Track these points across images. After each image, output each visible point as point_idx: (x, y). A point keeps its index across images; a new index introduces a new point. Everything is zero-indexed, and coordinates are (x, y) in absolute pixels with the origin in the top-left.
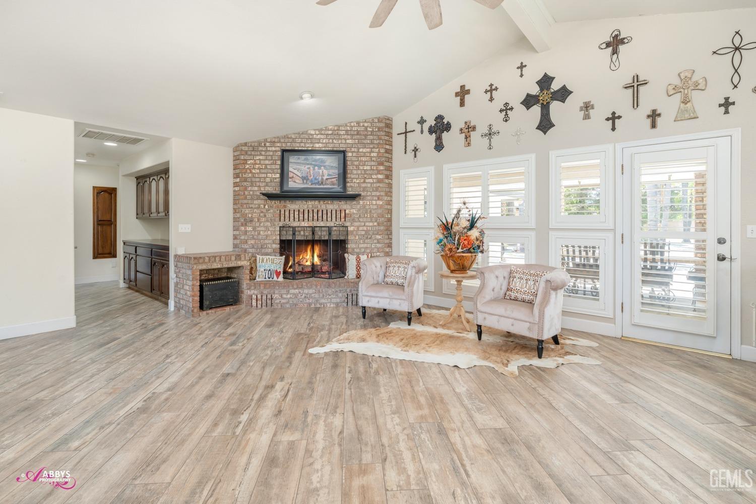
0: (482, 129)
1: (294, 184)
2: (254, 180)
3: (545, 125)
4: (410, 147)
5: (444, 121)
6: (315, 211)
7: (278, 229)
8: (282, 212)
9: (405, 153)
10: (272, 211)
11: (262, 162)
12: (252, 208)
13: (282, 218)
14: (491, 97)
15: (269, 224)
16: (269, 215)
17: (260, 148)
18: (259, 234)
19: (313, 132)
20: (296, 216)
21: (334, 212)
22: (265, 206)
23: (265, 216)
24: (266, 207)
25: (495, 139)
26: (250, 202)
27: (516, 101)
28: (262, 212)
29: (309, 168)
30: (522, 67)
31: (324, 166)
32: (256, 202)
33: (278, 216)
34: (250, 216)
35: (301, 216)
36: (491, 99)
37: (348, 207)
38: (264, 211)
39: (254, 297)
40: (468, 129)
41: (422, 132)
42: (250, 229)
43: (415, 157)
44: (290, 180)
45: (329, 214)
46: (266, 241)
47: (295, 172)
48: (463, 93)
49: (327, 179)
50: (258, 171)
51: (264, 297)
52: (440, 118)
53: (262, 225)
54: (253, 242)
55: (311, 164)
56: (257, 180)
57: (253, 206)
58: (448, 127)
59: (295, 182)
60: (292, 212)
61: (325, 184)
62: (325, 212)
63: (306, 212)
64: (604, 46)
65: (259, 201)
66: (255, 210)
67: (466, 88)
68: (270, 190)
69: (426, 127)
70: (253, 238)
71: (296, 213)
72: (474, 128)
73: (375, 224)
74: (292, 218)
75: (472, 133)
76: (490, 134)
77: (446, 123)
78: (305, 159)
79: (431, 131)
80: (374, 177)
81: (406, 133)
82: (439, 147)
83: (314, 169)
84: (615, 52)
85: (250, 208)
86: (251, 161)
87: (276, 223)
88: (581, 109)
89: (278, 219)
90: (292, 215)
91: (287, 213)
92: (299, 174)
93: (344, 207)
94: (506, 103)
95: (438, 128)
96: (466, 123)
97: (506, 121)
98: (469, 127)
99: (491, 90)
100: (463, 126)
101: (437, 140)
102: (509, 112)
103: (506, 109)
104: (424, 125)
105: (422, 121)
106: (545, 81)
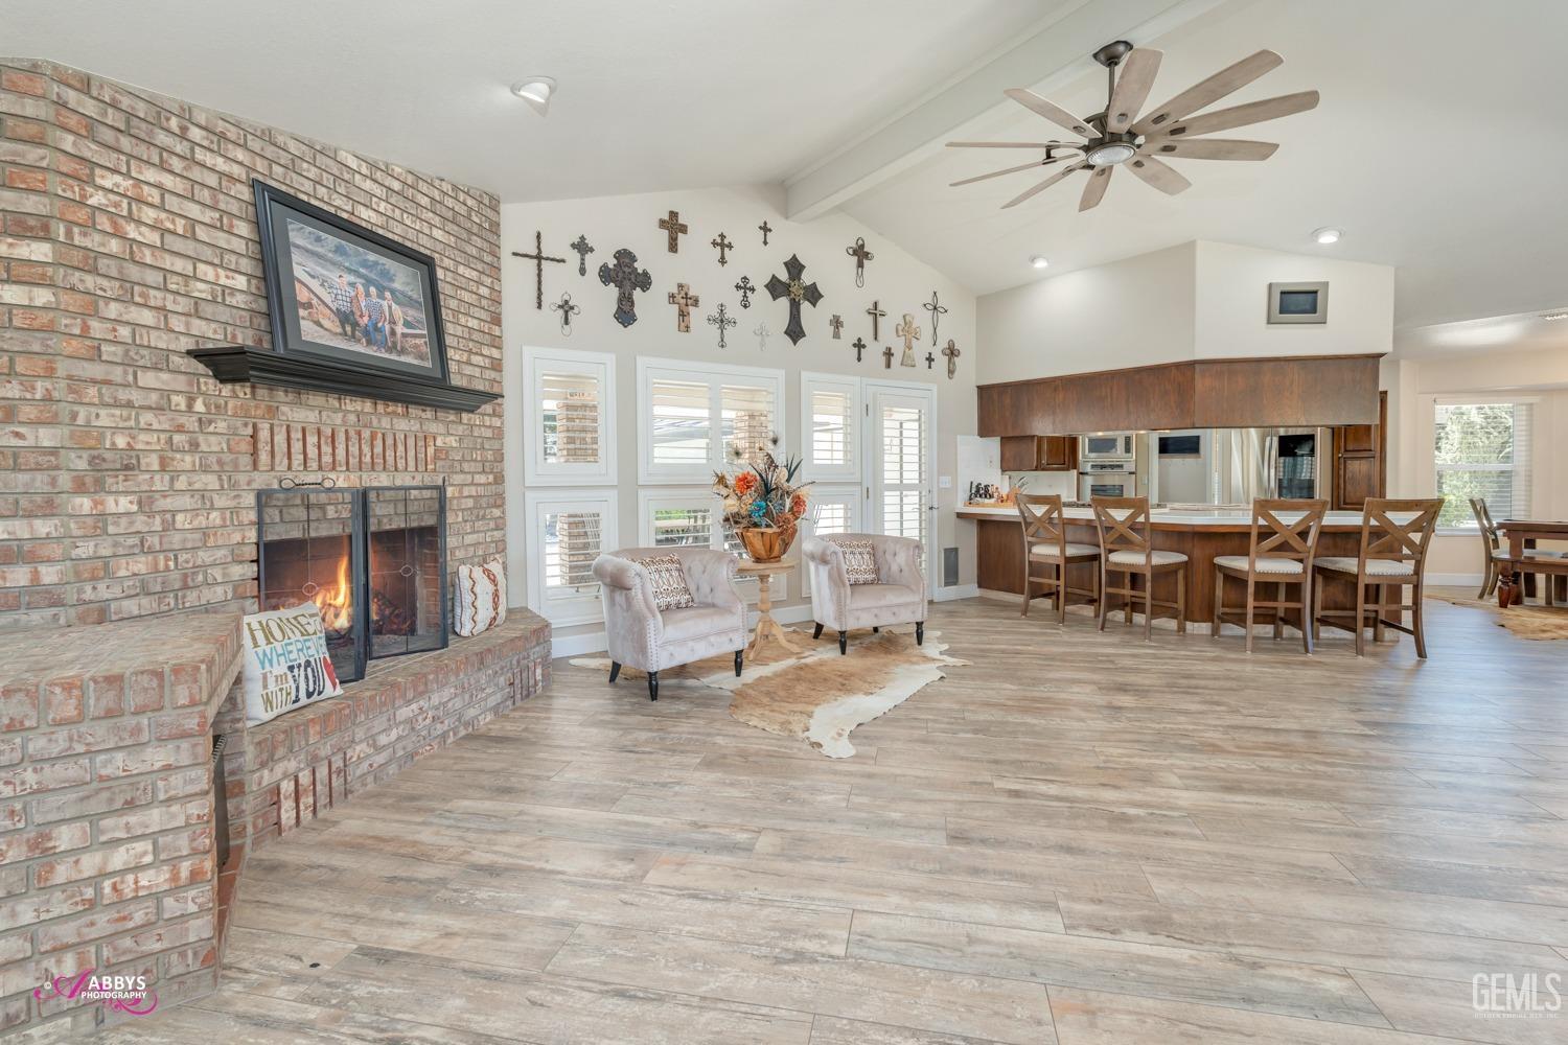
0: (708, 307)
1: (317, 332)
2: (134, 272)
3: (795, 332)
4: (552, 297)
5: (636, 265)
6: (366, 434)
7: (250, 500)
8: (264, 435)
9: (540, 306)
10: (221, 426)
11: (172, 203)
12: (129, 405)
13: (264, 457)
14: (723, 257)
15: (211, 481)
16: (211, 444)
17: (162, 138)
18: (169, 526)
19: (353, 163)
20: (312, 452)
21: (411, 442)
22: (191, 401)
23: (194, 446)
24: (199, 406)
25: (729, 330)
26: (117, 374)
27: (759, 281)
28: (180, 429)
29: (352, 285)
30: (766, 229)
31: (393, 292)
32: (148, 379)
33: (245, 446)
34: (121, 442)
35: (326, 449)
36: (723, 261)
37: (441, 428)
38: (191, 423)
39: (287, 787)
41: (583, 271)
42: (125, 504)
43: (566, 322)
44: (302, 313)
45: (401, 448)
46: (204, 556)
47: (314, 284)
48: (674, 226)
49: (404, 335)
50: (153, 238)
51: (322, 772)
52: (625, 257)
53: (181, 484)
54: (141, 565)
55: (359, 275)
56: (153, 278)
57: (136, 397)
58: (644, 282)
59: (318, 324)
60: (296, 435)
61: (403, 351)
62: (390, 441)
63: (341, 437)
64: (851, 251)
65: (165, 376)
66: (147, 417)
67: (666, 218)
68: (214, 335)
69: (593, 263)
70: (143, 548)
71: (312, 440)
72: (696, 302)
73: (491, 478)
74: (298, 459)
75: (691, 309)
76: (722, 321)
77: (640, 271)
78: (338, 250)
79: (606, 275)
80: (486, 351)
81: (539, 257)
82: (625, 315)
83: (368, 295)
84: (860, 265)
85: (116, 404)
86: (118, 179)
87: (242, 478)
88: (831, 323)
89: (245, 460)
90: (297, 447)
91: (280, 439)
92: (328, 299)
93: (433, 427)
94: (745, 278)
95: (625, 275)
96: (681, 286)
97: (745, 307)
98: (686, 297)
99: (722, 244)
100: (675, 290)
101: (620, 301)
102: (749, 293)
103: (744, 286)
104: (588, 257)
105: (582, 247)
106: (795, 267)
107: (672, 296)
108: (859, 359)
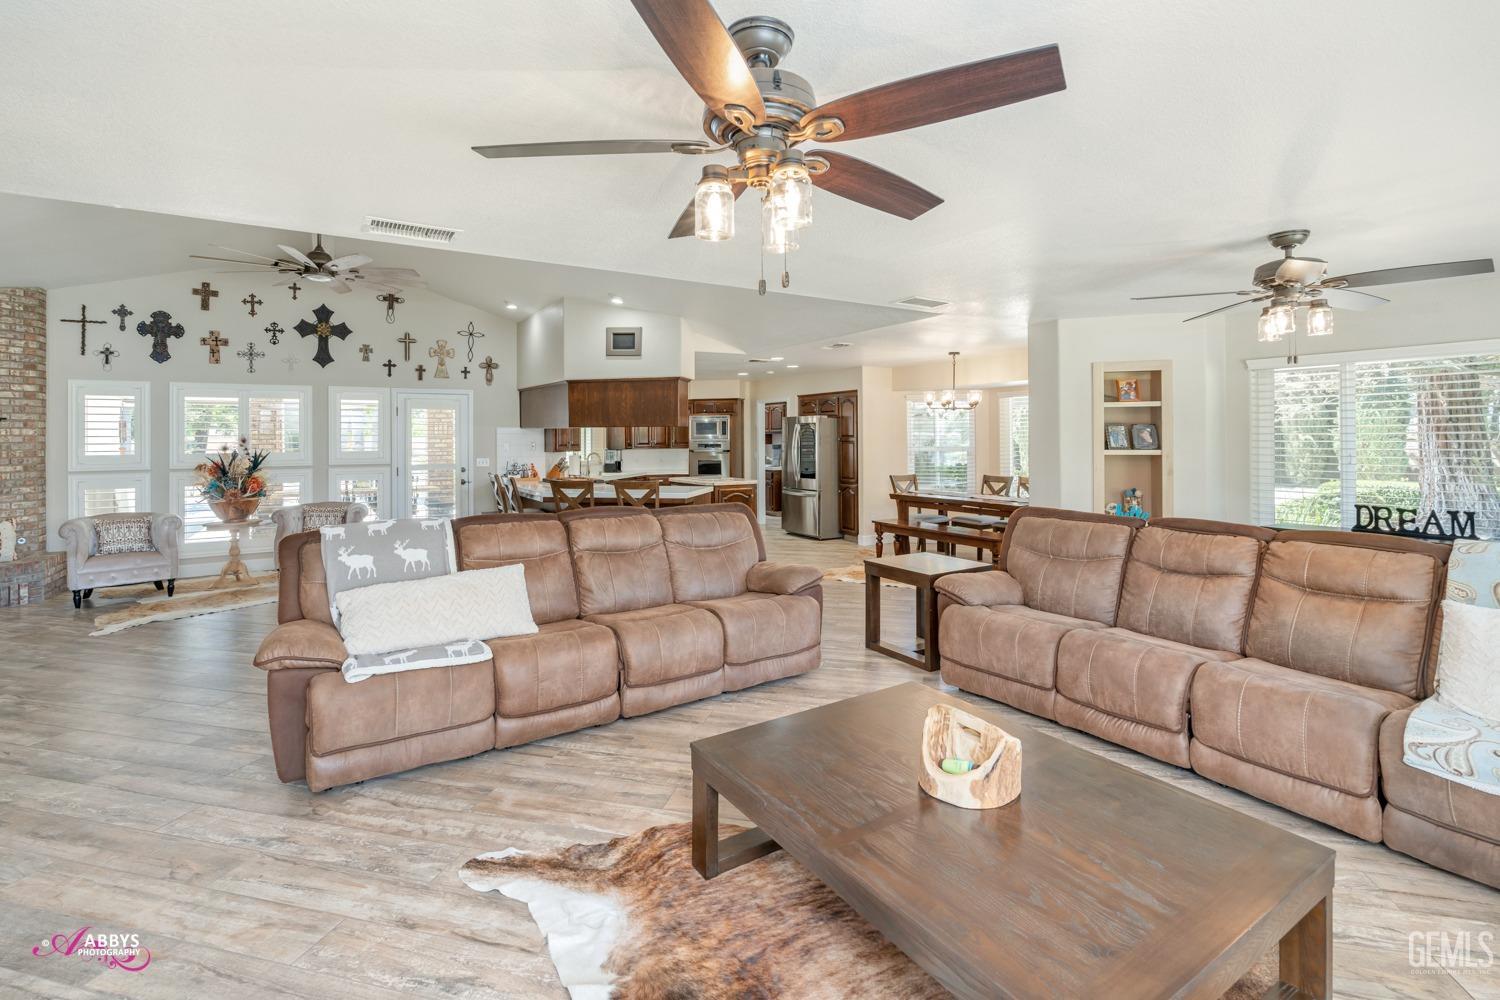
0: (238, 344)
3: (323, 359)
4: (94, 347)
5: (170, 321)
9: (83, 354)
14: (253, 311)
25: (257, 361)
27: (288, 323)
30: (295, 288)
36: (253, 313)
40: (215, 343)
41: (123, 328)
43: (107, 362)
48: (206, 294)
52: (161, 317)
58: (177, 332)
64: (381, 299)
67: (199, 287)
69: (132, 323)
72: (226, 343)
75: (222, 348)
76: (251, 354)
77: (175, 325)
79: (143, 329)
81: (83, 321)
82: (160, 355)
84: (391, 307)
88: (361, 350)
94: (274, 324)
95: (161, 330)
96: (212, 333)
97: (274, 343)
98: (216, 340)
99: (252, 301)
100: (207, 336)
101: (155, 346)
102: (278, 334)
103: (274, 330)
104: (128, 319)
105: (122, 312)
106: (323, 313)
107: (204, 341)
108: (390, 375)
